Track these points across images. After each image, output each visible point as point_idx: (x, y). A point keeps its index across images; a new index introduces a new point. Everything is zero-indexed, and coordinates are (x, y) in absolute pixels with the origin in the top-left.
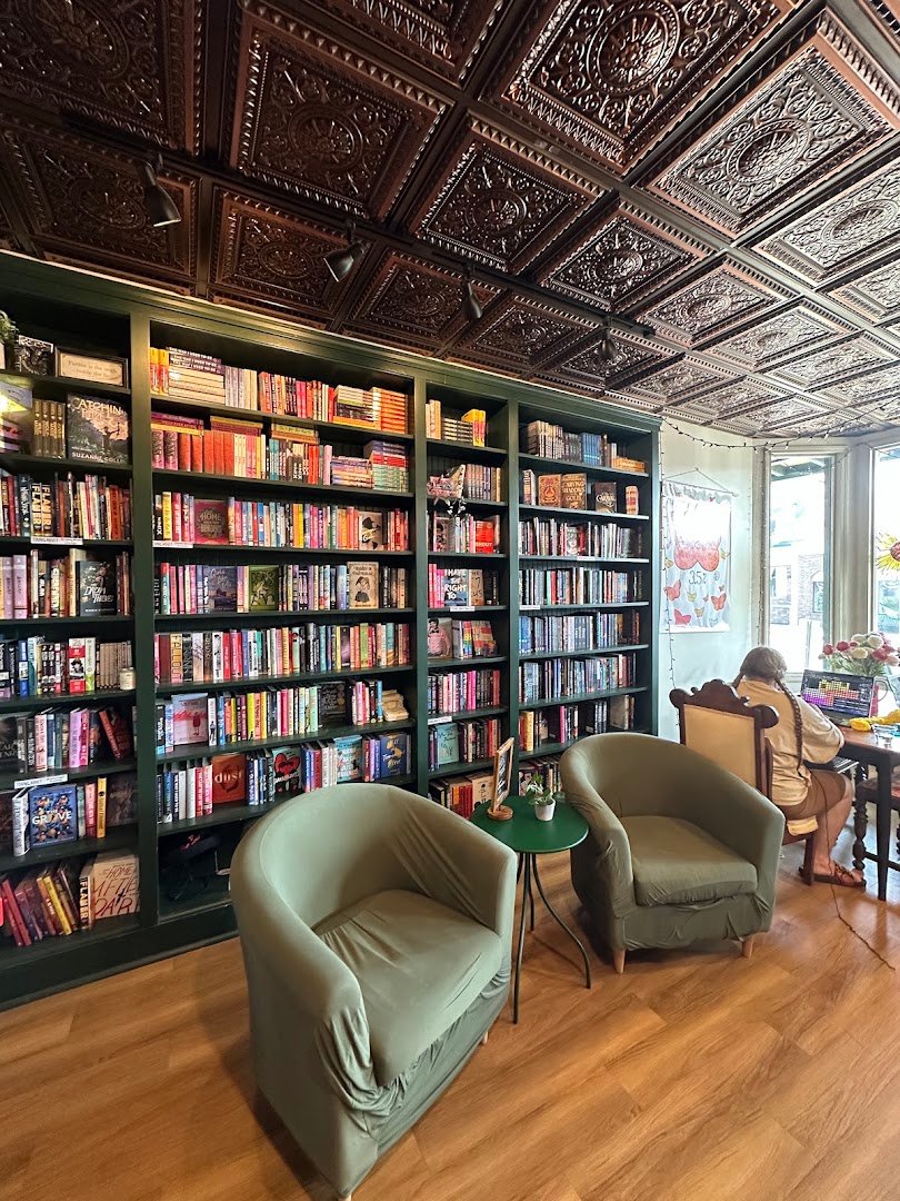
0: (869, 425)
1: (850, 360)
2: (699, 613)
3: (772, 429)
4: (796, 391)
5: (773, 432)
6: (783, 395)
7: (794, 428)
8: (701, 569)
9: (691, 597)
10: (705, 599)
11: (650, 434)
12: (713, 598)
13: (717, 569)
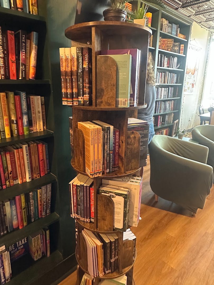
2: (189, 88)
8: (191, 74)
9: (188, 83)
10: (190, 84)
11: (190, 26)
12: (192, 84)
13: (194, 74)
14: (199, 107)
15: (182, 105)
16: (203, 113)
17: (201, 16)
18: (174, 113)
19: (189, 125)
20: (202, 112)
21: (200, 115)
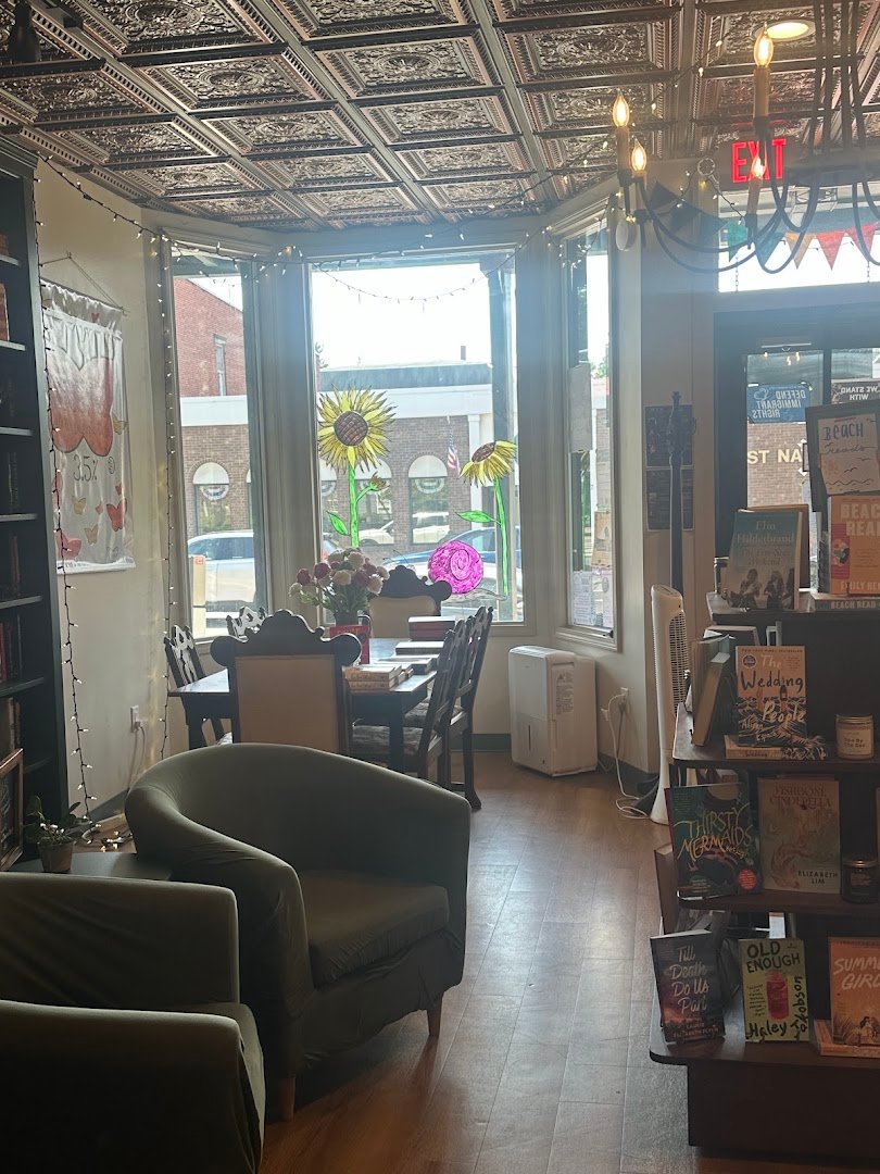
0: (303, 220)
1: (310, 131)
2: (92, 534)
3: (178, 199)
4: (231, 152)
5: (176, 203)
6: (214, 155)
7: (207, 204)
8: (89, 452)
9: (78, 505)
10: (98, 510)
11: (20, 182)
12: (109, 507)
13: (110, 454)
14: (166, 641)
15: (64, 640)
16: (201, 676)
17: (76, 135)
18: (17, 697)
19: (139, 752)
20: (189, 665)
21: (182, 689)
